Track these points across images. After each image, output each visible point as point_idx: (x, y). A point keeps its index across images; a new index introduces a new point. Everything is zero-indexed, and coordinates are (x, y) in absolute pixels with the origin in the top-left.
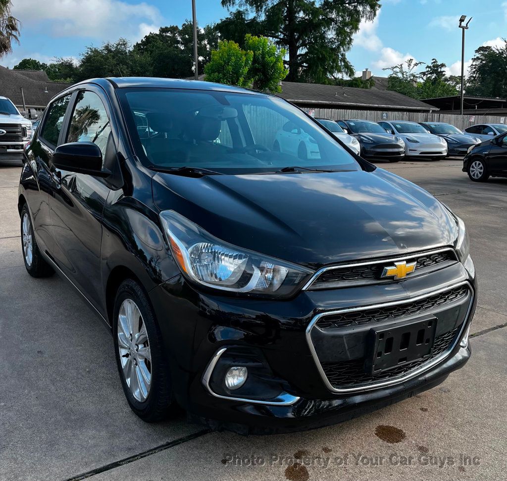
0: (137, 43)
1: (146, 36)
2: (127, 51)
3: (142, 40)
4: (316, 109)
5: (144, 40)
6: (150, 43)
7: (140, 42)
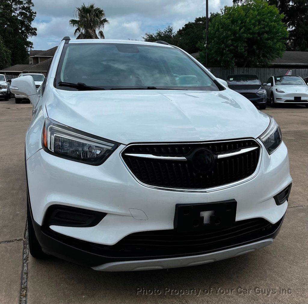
0: (180, 30)
1: (186, 25)
2: (172, 36)
3: (183, 27)
4: (293, 69)
5: (184, 27)
6: (188, 29)
7: (181, 29)
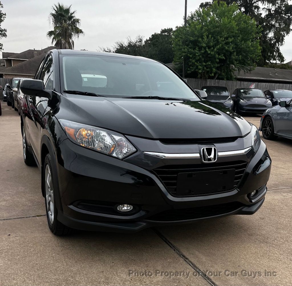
1: (153, 35)
2: (142, 45)
4: (256, 83)
5: (151, 37)
6: (155, 39)
